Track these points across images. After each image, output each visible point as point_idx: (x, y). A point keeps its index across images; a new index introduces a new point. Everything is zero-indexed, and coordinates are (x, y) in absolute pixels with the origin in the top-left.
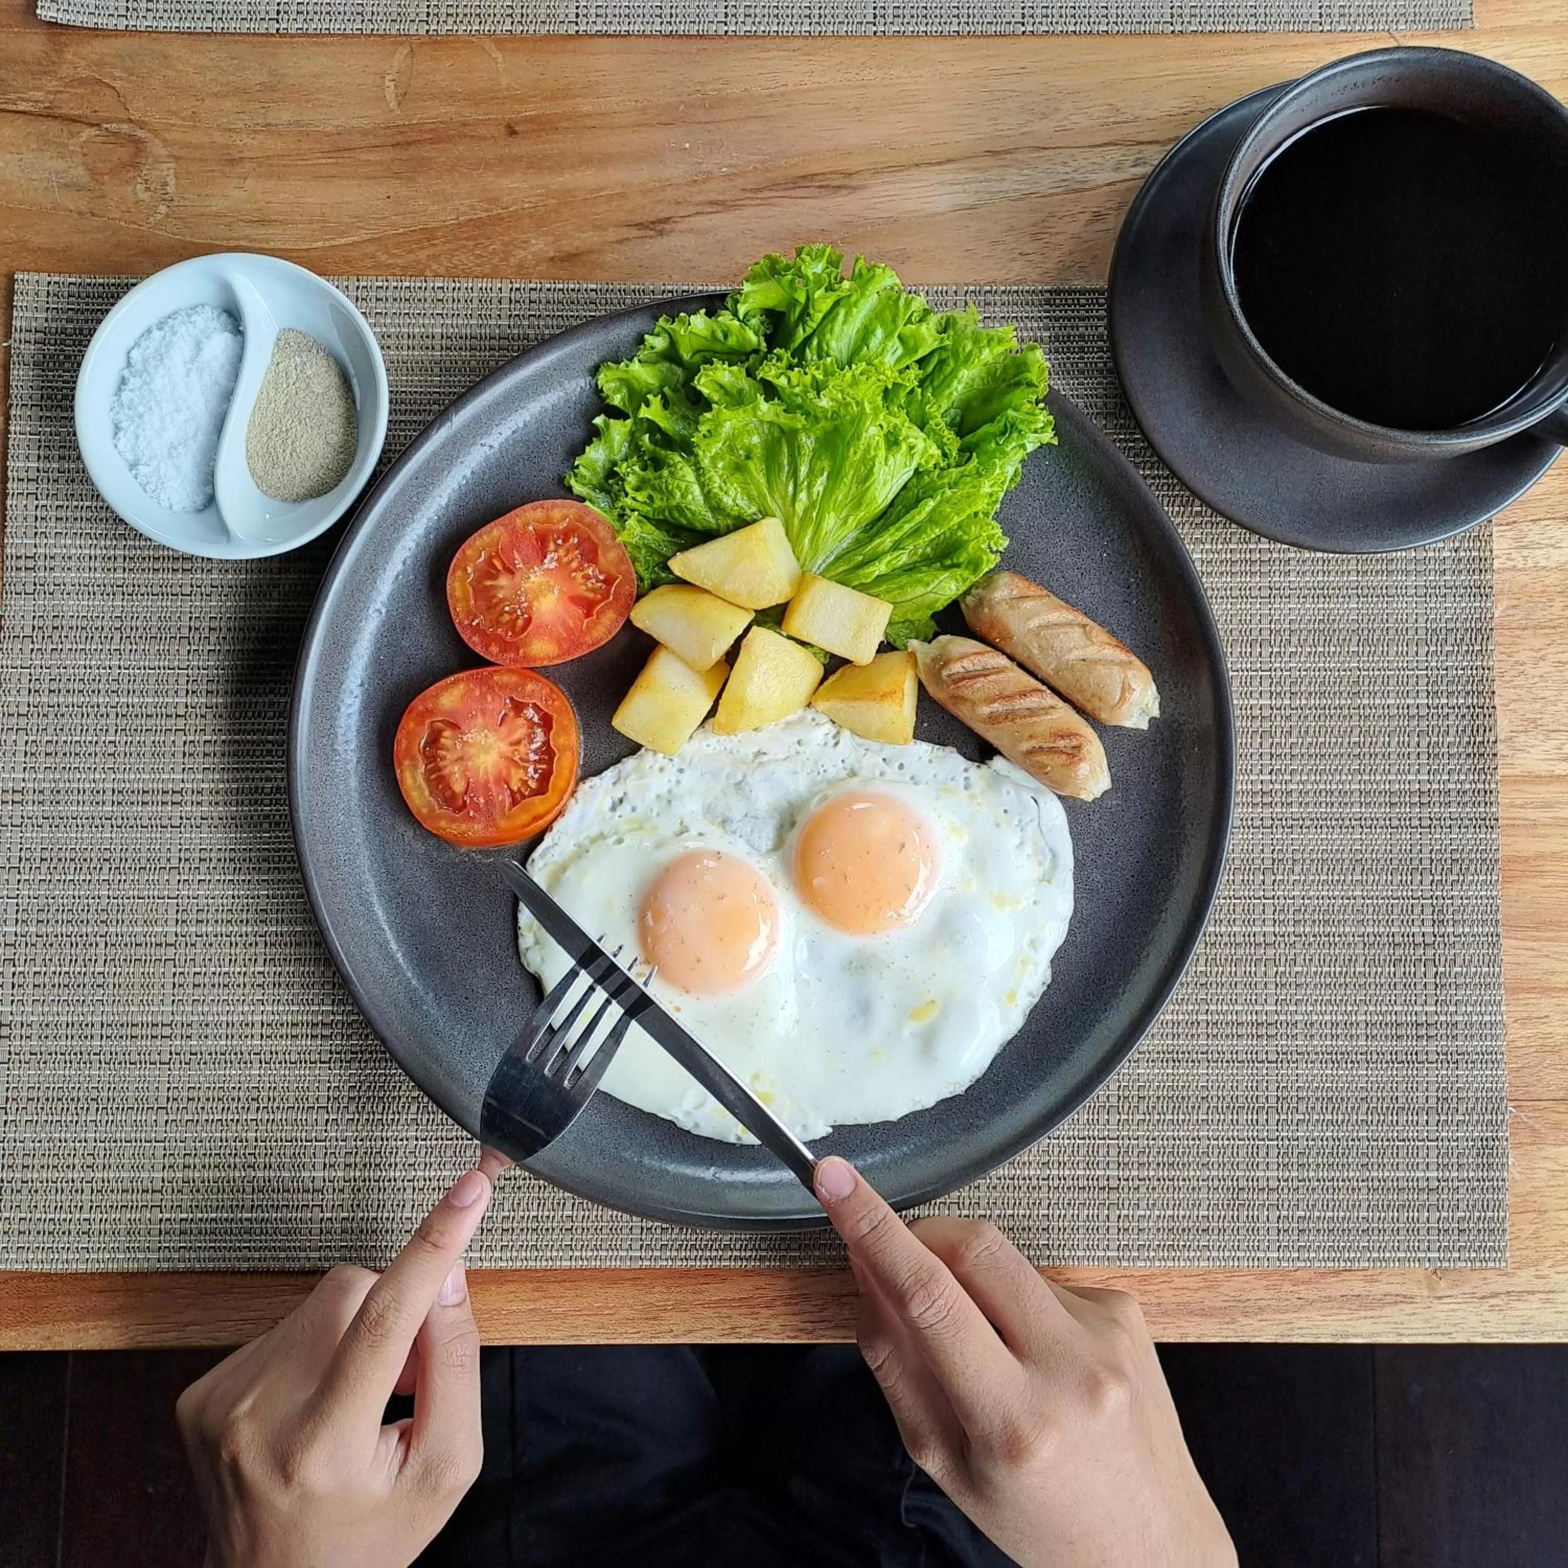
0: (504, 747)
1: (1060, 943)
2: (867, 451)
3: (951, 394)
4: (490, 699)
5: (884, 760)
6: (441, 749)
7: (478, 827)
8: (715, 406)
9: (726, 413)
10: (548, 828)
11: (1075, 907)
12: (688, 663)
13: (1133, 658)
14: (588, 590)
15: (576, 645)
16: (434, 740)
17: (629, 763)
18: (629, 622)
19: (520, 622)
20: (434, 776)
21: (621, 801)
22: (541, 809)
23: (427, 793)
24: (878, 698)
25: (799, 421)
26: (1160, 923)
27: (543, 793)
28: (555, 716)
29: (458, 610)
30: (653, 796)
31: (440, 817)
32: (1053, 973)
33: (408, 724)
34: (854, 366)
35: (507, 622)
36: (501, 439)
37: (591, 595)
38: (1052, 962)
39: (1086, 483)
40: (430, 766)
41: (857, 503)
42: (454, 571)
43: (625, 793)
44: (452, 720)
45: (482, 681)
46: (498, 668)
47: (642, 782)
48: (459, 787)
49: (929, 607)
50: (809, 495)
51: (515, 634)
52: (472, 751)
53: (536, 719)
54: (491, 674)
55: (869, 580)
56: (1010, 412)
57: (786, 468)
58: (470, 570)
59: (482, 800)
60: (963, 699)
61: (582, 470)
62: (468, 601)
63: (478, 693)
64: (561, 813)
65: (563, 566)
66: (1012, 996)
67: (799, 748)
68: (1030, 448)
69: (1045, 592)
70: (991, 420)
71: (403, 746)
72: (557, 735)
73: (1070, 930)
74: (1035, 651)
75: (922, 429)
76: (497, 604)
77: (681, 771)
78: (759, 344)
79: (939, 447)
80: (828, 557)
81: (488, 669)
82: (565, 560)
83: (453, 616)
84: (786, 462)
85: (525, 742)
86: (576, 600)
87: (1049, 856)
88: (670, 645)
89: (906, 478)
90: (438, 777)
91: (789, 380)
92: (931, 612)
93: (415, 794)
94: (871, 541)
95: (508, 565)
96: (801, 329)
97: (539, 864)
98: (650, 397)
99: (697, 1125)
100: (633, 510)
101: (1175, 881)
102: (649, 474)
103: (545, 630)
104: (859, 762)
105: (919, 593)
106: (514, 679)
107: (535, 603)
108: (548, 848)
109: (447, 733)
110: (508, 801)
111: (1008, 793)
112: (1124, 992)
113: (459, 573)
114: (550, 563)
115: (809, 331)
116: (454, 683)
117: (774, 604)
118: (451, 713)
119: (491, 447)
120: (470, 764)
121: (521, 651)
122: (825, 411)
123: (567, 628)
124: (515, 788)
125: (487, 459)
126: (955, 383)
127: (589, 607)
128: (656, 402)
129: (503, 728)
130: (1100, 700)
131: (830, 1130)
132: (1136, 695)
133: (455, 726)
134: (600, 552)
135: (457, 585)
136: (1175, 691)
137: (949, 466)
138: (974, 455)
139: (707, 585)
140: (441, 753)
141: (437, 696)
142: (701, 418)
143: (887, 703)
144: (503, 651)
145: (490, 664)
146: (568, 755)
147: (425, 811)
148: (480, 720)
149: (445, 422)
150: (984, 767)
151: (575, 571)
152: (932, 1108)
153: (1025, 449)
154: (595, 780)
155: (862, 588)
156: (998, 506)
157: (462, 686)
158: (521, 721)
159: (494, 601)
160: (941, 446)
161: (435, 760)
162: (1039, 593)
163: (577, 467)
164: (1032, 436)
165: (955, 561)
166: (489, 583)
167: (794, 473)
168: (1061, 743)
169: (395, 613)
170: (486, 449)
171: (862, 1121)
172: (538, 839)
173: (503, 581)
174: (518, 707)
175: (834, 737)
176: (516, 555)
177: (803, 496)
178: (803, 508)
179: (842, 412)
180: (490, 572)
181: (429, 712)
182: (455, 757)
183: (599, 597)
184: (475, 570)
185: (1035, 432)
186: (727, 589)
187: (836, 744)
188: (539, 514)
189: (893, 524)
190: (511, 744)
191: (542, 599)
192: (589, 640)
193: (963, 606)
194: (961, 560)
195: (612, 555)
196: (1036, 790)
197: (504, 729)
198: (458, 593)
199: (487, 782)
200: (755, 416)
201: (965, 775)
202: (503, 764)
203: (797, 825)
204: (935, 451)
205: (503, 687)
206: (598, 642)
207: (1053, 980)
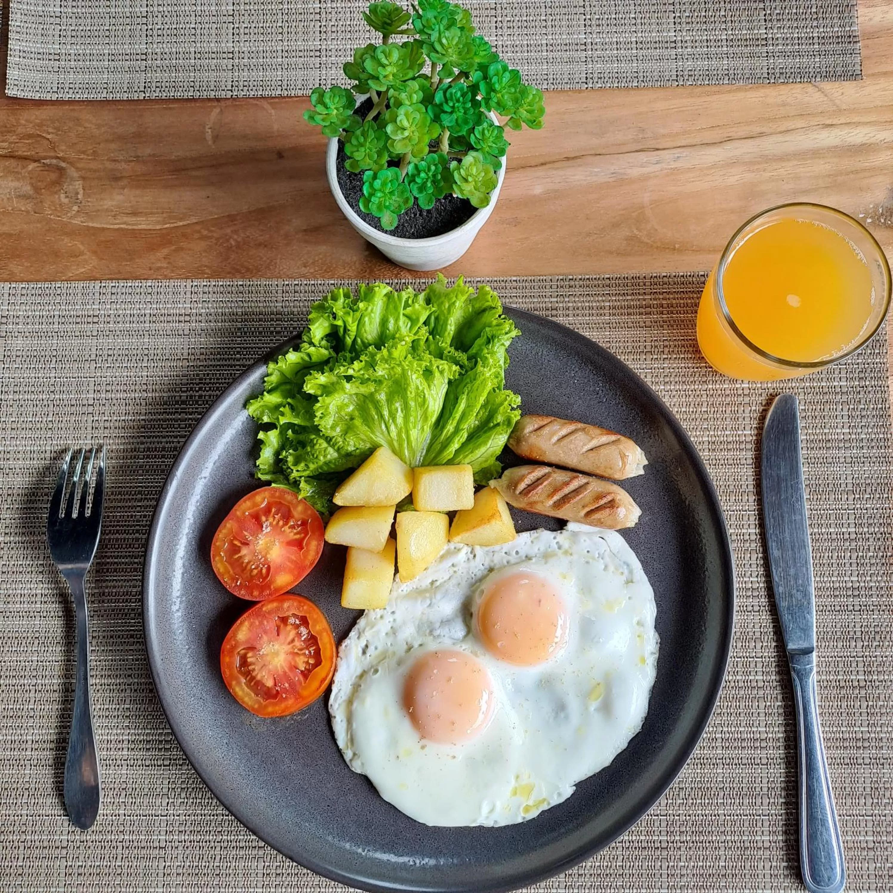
0: (287, 648)
1: (655, 614)
2: (417, 388)
3: (449, 333)
4: (265, 623)
5: (506, 553)
6: (250, 665)
7: (290, 702)
8: (319, 398)
9: (328, 400)
10: (332, 682)
11: (653, 589)
12: (371, 551)
13: (619, 437)
14: (296, 534)
15: (303, 568)
16: (244, 662)
17: (362, 622)
18: (326, 543)
19: (264, 571)
20: (252, 684)
21: (367, 646)
22: (323, 675)
23: (253, 695)
24: (487, 521)
25: (371, 387)
26: (707, 579)
27: (320, 664)
28: (308, 616)
29: (226, 580)
30: (384, 634)
31: (266, 707)
32: (660, 634)
33: (225, 659)
34: (386, 345)
35: (257, 574)
36: (209, 470)
37: (298, 536)
38: (655, 628)
39: (547, 347)
40: (248, 678)
41: (425, 418)
42: (214, 559)
43: (367, 641)
44: (249, 646)
45: (258, 615)
46: (263, 603)
47: (374, 630)
48: (270, 683)
49: (492, 456)
50: (396, 425)
51: (265, 578)
52: (268, 658)
53: (298, 622)
54: (261, 608)
55: (452, 456)
56: (487, 329)
57: (376, 417)
58: (222, 554)
59: (287, 685)
60: (535, 502)
61: (261, 467)
62: (229, 572)
63: (257, 623)
64: (335, 670)
65: (275, 527)
66: (643, 660)
67: (455, 569)
68: (507, 344)
69: (553, 418)
70: (479, 336)
71: (228, 673)
72: (314, 626)
73: (657, 604)
74: (562, 455)
75: (441, 358)
76: (246, 566)
77: (393, 613)
78: (330, 353)
79: (456, 365)
80: (422, 453)
81: (257, 606)
82: (275, 523)
83: (225, 585)
84: (374, 413)
85: (296, 639)
86: (290, 543)
87: (625, 567)
88: (355, 545)
89: (445, 390)
90: (255, 684)
91: (354, 369)
92: (495, 458)
93: (246, 699)
94: (442, 433)
95: (243, 541)
96: (348, 338)
97: (336, 706)
98: (282, 409)
99: (496, 822)
100: (301, 477)
101: (704, 550)
102: (300, 451)
103: (280, 569)
104: (493, 561)
105: (484, 451)
106: (275, 604)
107: (268, 556)
108: (337, 694)
109: (249, 655)
110: (302, 678)
111: (585, 541)
112: (706, 629)
113: (217, 558)
114: (267, 530)
115: (353, 337)
116: (241, 623)
117: (403, 497)
118: (247, 641)
119: (205, 478)
120: (271, 667)
121: (272, 587)
122: (383, 376)
123: (292, 561)
124: (303, 669)
125: (205, 485)
126: (449, 327)
127: (299, 544)
128: (286, 410)
129: (280, 636)
130: (611, 468)
131: (574, 788)
132: (630, 458)
133: (252, 648)
134: (292, 509)
135: (219, 565)
136: (651, 441)
137: (466, 372)
138: (479, 359)
139: (361, 503)
140: (250, 668)
141: (235, 635)
142: (315, 408)
143: (493, 522)
144: (261, 592)
145: (255, 603)
146: (325, 634)
147: (256, 706)
148: (265, 638)
149: (173, 478)
150: (564, 531)
151: (283, 527)
152: (627, 747)
153: (505, 346)
154: (347, 642)
155: (450, 463)
156: (504, 381)
157: (246, 623)
158: (289, 627)
159: (244, 565)
160: (457, 363)
161: (250, 673)
162: (550, 420)
163: (259, 466)
164: (506, 337)
165: (495, 423)
166: (236, 556)
167: (382, 416)
168: (602, 502)
169: (191, 597)
170: (203, 480)
171: (590, 774)
172: (328, 691)
173: (244, 551)
174: (284, 620)
175: (471, 553)
176: (246, 533)
177: (393, 428)
178: (395, 434)
179: (392, 373)
180: (235, 550)
181: (234, 648)
182: (260, 667)
183: (303, 535)
184: (225, 552)
185: (506, 333)
186: (373, 501)
187: (475, 556)
188: (248, 504)
189: (449, 418)
190: (289, 644)
191: (271, 552)
192: (307, 563)
193: (510, 446)
194: (498, 421)
195: (300, 508)
196: (600, 532)
197: (282, 636)
198: (222, 570)
199: (285, 673)
200: (346, 394)
201: (556, 541)
202: (290, 657)
203: (474, 615)
204: (455, 368)
205: (270, 613)
206: (313, 563)
207: (661, 639)
